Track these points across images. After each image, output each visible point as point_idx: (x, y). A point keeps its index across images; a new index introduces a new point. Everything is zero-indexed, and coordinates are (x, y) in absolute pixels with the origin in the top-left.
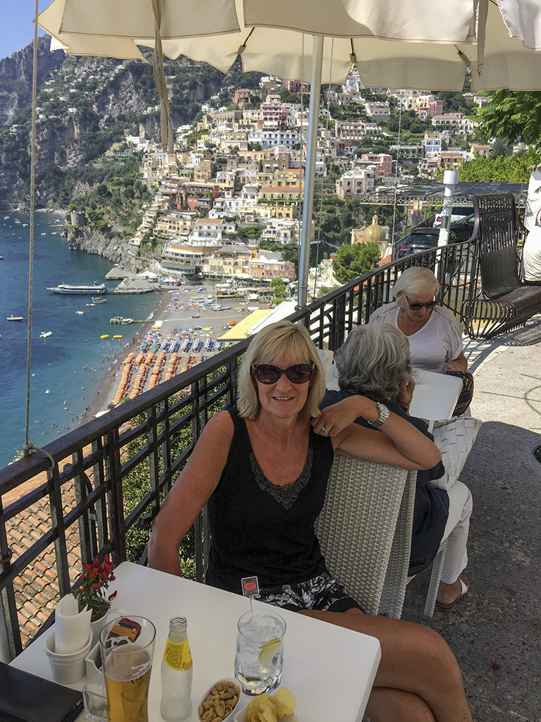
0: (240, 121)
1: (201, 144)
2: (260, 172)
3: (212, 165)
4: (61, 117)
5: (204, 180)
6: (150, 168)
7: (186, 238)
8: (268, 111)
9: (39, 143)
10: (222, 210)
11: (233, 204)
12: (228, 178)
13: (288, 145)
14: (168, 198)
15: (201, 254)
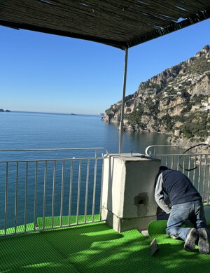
4: (174, 95)
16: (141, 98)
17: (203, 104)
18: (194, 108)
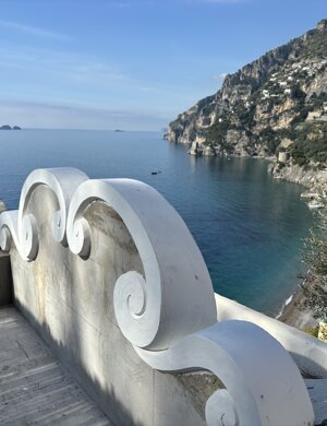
4: (279, 95)
9: (262, 113)
16: (226, 101)
17: (326, 108)
18: (311, 115)
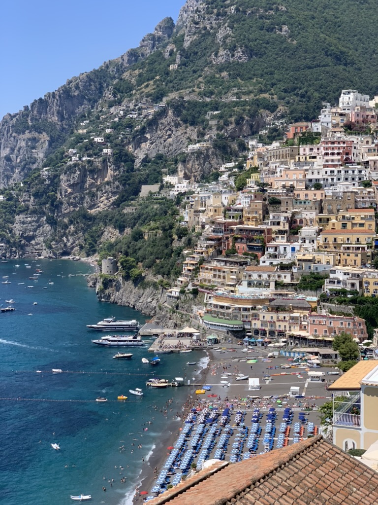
0: (297, 158)
1: (251, 183)
2: (320, 213)
3: (264, 205)
4: (95, 158)
5: (254, 223)
6: (192, 210)
7: (232, 289)
8: (330, 145)
9: (70, 186)
10: (275, 257)
11: (289, 249)
12: (282, 219)
13: (354, 182)
14: (213, 242)
15: (250, 306)
17: (167, 179)
18: (145, 190)
